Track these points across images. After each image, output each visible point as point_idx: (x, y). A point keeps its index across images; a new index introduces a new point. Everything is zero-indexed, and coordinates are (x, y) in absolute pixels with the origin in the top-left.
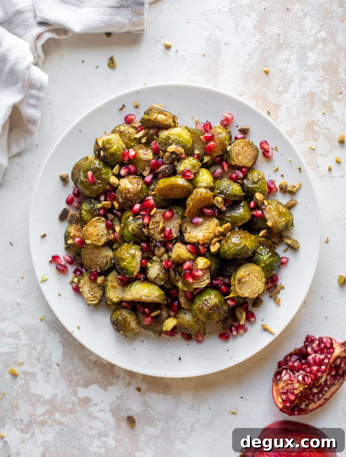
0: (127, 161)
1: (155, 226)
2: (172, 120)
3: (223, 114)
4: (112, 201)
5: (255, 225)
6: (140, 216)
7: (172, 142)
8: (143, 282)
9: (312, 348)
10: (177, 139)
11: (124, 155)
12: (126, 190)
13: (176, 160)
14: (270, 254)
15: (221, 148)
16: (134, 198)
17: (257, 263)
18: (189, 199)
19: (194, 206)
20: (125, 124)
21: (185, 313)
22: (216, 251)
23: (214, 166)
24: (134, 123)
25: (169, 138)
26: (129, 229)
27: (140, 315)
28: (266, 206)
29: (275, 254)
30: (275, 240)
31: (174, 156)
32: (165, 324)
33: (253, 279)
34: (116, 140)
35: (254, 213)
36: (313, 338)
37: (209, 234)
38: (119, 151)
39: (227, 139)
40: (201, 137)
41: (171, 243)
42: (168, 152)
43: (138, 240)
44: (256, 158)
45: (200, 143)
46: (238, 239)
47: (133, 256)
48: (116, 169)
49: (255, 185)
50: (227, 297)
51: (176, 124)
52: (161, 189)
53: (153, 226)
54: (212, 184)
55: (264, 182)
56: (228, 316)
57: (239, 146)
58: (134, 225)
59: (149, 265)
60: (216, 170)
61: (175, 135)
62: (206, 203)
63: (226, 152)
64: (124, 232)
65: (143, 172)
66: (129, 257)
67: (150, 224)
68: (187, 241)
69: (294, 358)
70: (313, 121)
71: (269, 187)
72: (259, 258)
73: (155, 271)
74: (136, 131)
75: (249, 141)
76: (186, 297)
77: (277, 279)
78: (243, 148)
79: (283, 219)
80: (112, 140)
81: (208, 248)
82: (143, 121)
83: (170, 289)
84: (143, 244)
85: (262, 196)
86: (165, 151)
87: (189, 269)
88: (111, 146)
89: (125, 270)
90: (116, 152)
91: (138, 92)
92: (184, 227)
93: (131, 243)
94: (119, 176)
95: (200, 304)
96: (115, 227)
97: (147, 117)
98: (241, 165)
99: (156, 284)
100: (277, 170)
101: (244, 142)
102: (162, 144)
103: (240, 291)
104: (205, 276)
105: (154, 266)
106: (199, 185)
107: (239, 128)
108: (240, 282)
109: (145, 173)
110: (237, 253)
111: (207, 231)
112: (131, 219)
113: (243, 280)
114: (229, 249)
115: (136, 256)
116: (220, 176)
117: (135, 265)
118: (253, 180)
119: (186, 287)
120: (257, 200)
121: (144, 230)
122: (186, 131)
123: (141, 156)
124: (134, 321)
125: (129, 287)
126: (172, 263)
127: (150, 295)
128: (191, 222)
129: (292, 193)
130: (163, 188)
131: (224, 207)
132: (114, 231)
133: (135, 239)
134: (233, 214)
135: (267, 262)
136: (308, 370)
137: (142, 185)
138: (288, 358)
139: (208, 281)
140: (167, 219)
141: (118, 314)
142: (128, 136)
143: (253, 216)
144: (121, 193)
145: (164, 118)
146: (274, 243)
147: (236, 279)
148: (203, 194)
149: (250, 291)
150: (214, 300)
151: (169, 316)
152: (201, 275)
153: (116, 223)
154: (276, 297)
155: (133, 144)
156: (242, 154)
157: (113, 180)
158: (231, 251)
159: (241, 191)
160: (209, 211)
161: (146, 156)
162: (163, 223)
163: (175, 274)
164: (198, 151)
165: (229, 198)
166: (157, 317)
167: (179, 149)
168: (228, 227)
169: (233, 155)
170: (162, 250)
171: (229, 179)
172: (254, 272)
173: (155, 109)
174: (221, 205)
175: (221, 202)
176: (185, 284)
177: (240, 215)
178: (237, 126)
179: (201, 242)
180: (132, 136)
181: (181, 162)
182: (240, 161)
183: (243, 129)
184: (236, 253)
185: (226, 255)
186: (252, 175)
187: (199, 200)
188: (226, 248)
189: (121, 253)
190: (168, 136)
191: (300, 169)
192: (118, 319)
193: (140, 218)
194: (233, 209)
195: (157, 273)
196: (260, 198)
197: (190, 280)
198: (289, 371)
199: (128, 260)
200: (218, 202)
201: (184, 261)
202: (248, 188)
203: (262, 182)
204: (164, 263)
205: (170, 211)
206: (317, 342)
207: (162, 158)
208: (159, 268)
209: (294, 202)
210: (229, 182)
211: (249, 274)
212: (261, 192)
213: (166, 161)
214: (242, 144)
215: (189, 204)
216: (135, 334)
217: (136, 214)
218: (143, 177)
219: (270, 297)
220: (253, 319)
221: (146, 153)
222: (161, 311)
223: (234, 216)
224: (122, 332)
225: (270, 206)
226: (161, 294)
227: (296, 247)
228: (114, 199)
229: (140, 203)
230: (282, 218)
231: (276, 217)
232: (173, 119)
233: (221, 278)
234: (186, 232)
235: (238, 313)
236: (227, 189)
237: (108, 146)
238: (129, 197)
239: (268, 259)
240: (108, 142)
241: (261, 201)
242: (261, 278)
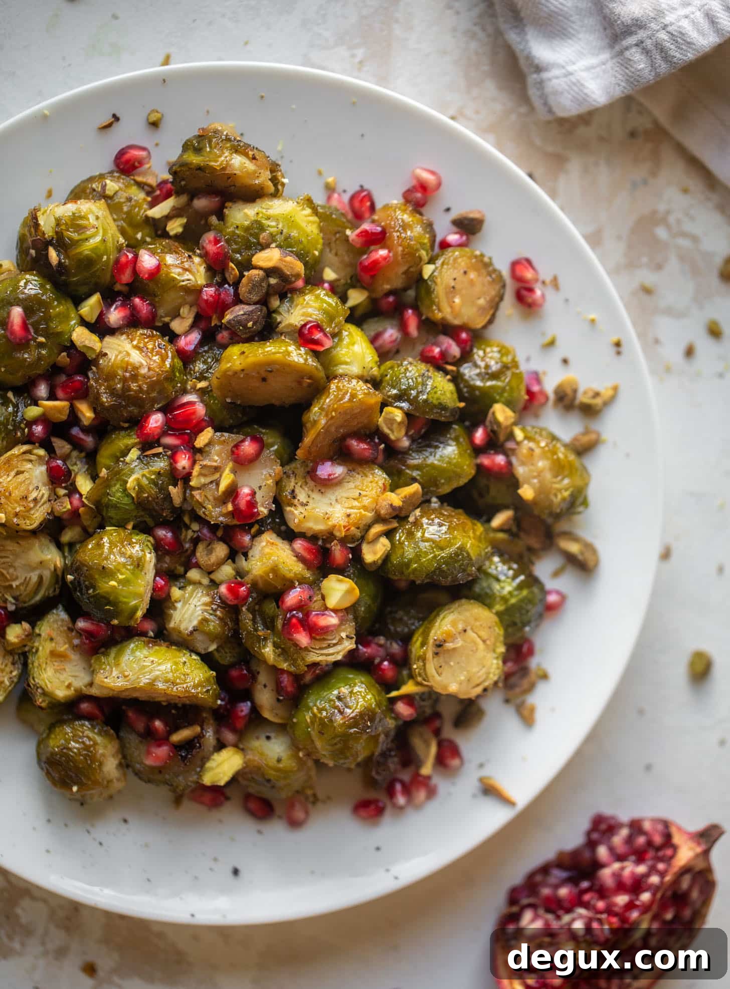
0: (127, 284)
1: (208, 480)
2: (268, 174)
3: (413, 172)
4: (71, 400)
5: (481, 495)
6: (160, 450)
7: (270, 240)
8: (155, 644)
9: (611, 849)
10: (285, 231)
11: (119, 266)
12: (126, 371)
13: (275, 294)
14: (522, 577)
15: (404, 268)
16: (149, 394)
17: (485, 599)
18: (315, 409)
19: (327, 428)
20: (116, 174)
21: (268, 738)
22: (380, 562)
23: (376, 319)
24: (144, 174)
25: (258, 226)
26: (128, 485)
27: (133, 740)
28: (518, 443)
29: (533, 581)
30: (534, 542)
31: (273, 281)
32: (209, 765)
33: (475, 643)
34: (97, 218)
35: (485, 461)
36: (612, 822)
37: (363, 512)
38: (106, 252)
39: (424, 244)
40: (348, 232)
41: (248, 532)
42: (256, 268)
43: (149, 520)
44: (495, 305)
45: (342, 250)
46: (444, 529)
47: (138, 564)
48: (91, 306)
49: (493, 383)
50: (394, 694)
51: (280, 187)
52: (236, 373)
53: (203, 480)
54: (375, 371)
55: (518, 376)
56: (390, 750)
57: (455, 268)
58: (143, 475)
59: (176, 592)
60: (385, 330)
61: (277, 220)
62: (358, 423)
63: (418, 281)
64: (108, 494)
65: (171, 320)
66: (124, 565)
67: (195, 472)
68: (296, 530)
69: (558, 874)
70: (654, 212)
71: (529, 392)
72: (490, 587)
73: (194, 611)
74: (149, 199)
75: (482, 255)
76: (279, 689)
77: (531, 652)
78: (465, 273)
79: (566, 481)
80: (88, 219)
81: (357, 553)
82: (179, 171)
83: (232, 665)
84: (164, 532)
85: (510, 413)
86: (246, 265)
87: (301, 606)
88: (83, 237)
89: (109, 603)
90: (98, 256)
91: (164, 81)
92: (289, 489)
93: (130, 526)
94: (100, 328)
95: (324, 709)
96: (75, 477)
97: (194, 159)
98: (457, 322)
99: (193, 651)
100: (552, 343)
101: (470, 258)
102: (236, 243)
103: (436, 675)
104: (344, 631)
105: (191, 597)
106: (341, 371)
107: (454, 214)
108: (439, 649)
109: (177, 326)
110: (439, 568)
111: (356, 503)
112: (135, 457)
113: (449, 645)
114: (418, 556)
115: (146, 565)
116: (394, 350)
117: (142, 589)
118: (487, 367)
119: (286, 660)
120: (498, 424)
121: (175, 492)
122: (308, 211)
123: (175, 273)
124: (113, 756)
125: (113, 655)
126: (249, 592)
127: (180, 678)
128: (311, 474)
129: (589, 411)
130: (243, 370)
131: (405, 438)
132: (73, 490)
133: (142, 516)
134: (432, 460)
135: (513, 601)
136: (601, 905)
137: (173, 358)
138: (538, 878)
139: (349, 645)
140: (241, 463)
141: (67, 734)
142: (125, 209)
143: (480, 468)
144: (110, 376)
145: (250, 166)
146: (530, 549)
147: (431, 641)
148: (360, 397)
149: (462, 678)
150: (364, 698)
151: (221, 746)
152: (334, 625)
153: (75, 468)
154: (523, 703)
155: (139, 236)
156: (464, 292)
157: (82, 337)
158: (422, 564)
159: (455, 396)
160: (364, 446)
161: (187, 276)
162: (234, 471)
163: (254, 621)
164: (334, 271)
165: (425, 413)
166: (190, 745)
167: (290, 263)
168: (415, 494)
169: (439, 291)
170: (221, 550)
171: (420, 360)
172: (478, 624)
173: (223, 137)
174: (400, 430)
175: (400, 424)
176: (283, 649)
177: (449, 463)
178: (448, 210)
179: (339, 534)
180: (139, 211)
181: (292, 301)
182: (457, 308)
183: (466, 218)
184: (436, 569)
185: (406, 572)
186: (485, 352)
187: (345, 413)
188: (409, 551)
189: (102, 554)
190: (257, 222)
191: (618, 344)
192: (70, 749)
193: (161, 453)
194: (430, 446)
195: (200, 618)
196: (506, 418)
197: (303, 639)
198: (541, 911)
199: (122, 574)
200: (390, 421)
201: (289, 585)
202: (473, 388)
203: (513, 374)
204: (223, 589)
205: (255, 439)
206: (625, 832)
207: (236, 284)
208: (205, 604)
209: (593, 437)
210: (423, 367)
211: (465, 631)
212: (509, 404)
213: (250, 293)
214: (463, 263)
215: (315, 422)
216: (111, 797)
217: (148, 444)
218: (173, 337)
219: (507, 701)
220: (455, 762)
221: (186, 265)
222: (202, 729)
223: (433, 466)
224: (75, 789)
225: (532, 445)
226: (209, 678)
227: (591, 563)
228: (84, 393)
229: (164, 410)
230: (562, 479)
231: (548, 476)
232: (272, 171)
233: (382, 640)
234: (296, 501)
235: (417, 743)
236: (420, 388)
237: (75, 236)
238: (135, 391)
239: (516, 593)
240: (76, 222)
241: (506, 427)
242: (494, 644)
